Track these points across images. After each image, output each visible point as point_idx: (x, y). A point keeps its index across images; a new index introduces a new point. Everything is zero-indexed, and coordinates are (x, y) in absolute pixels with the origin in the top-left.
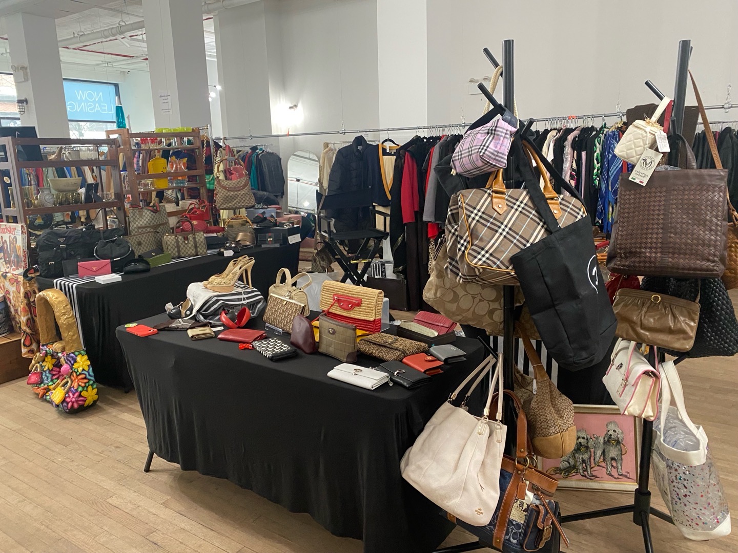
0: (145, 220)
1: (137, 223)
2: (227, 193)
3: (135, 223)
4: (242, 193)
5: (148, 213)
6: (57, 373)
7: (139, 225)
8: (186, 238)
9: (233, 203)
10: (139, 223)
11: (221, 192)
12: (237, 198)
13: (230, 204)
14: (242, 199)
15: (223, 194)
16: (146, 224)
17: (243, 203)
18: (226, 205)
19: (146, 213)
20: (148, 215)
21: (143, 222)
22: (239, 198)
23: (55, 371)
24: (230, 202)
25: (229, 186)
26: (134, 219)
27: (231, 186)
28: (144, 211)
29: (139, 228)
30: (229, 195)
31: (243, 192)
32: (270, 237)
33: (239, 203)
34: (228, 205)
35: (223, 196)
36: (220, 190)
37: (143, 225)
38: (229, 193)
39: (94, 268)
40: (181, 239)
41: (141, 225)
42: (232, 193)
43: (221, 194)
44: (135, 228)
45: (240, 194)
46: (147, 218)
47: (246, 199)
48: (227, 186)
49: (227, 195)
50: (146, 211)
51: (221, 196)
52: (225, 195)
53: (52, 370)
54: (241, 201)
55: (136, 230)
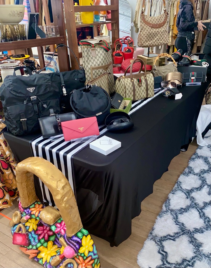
0: (98, 60)
1: (91, 64)
2: (150, 30)
3: (89, 64)
4: (162, 31)
5: (101, 52)
6: (42, 232)
7: (93, 65)
8: (140, 81)
9: (154, 40)
10: (93, 63)
11: (145, 29)
12: (157, 35)
13: (151, 42)
14: (161, 36)
15: (147, 30)
16: (99, 65)
17: (161, 40)
18: (148, 42)
19: (99, 52)
20: (101, 54)
21: (96, 63)
22: (159, 35)
23: (39, 230)
24: (151, 40)
25: (152, 22)
26: (88, 59)
27: (154, 22)
28: (97, 50)
29: (93, 69)
30: (152, 32)
31: (163, 29)
32: (193, 76)
33: (158, 40)
34: (150, 43)
35: (147, 33)
36: (145, 27)
37: (97, 65)
38: (152, 30)
39: (81, 129)
40: (136, 82)
41: (95, 65)
42: (155, 30)
43: (146, 31)
44: (89, 69)
45: (161, 31)
46: (100, 57)
47: (164, 36)
48: (151, 22)
49: (151, 32)
50: (99, 49)
51: (146, 33)
52: (149, 32)
53: (37, 230)
54: (160, 38)
55: (90, 71)
